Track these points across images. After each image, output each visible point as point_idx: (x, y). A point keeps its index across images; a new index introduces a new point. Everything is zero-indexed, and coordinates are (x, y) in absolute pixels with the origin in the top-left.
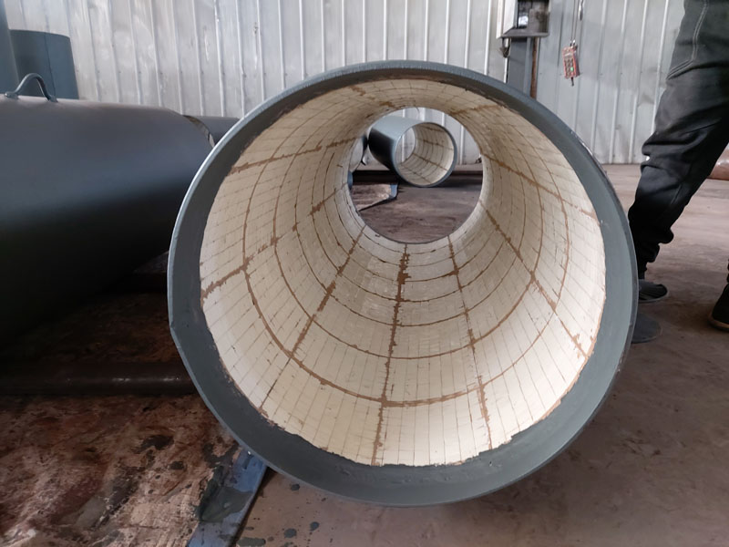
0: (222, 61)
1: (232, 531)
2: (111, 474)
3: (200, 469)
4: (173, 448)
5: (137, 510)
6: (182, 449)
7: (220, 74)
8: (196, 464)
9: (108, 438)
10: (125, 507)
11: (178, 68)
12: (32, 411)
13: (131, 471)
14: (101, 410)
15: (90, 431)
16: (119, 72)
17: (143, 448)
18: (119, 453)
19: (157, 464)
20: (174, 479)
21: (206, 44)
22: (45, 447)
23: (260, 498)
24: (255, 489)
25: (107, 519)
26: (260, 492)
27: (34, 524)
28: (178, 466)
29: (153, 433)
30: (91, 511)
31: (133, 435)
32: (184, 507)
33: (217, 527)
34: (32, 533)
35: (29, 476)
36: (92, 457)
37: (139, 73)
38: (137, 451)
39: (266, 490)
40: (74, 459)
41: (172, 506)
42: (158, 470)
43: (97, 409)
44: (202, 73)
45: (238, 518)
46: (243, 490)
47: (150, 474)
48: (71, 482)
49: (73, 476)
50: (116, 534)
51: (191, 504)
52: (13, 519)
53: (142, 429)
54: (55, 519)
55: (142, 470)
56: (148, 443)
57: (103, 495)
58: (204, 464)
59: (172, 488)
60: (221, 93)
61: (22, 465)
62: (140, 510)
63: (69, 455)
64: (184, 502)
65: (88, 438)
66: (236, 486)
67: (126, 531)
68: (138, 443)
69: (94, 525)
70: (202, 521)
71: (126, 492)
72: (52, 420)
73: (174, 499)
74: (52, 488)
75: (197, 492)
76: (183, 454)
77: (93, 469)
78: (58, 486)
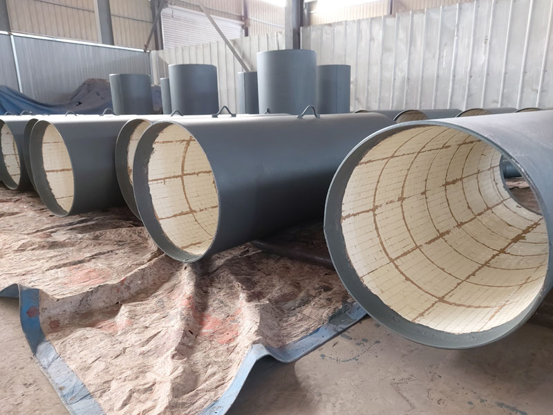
0: (455, 67)
1: (340, 330)
2: (302, 295)
3: (337, 304)
4: (330, 293)
5: (307, 309)
6: (333, 294)
7: (451, 77)
8: (337, 302)
9: (307, 281)
10: (303, 308)
11: (421, 75)
12: (282, 262)
13: (310, 296)
14: (308, 269)
15: (301, 276)
16: (381, 80)
17: (318, 289)
18: (308, 288)
19: (321, 296)
20: (325, 304)
21: (445, 56)
22: (282, 277)
23: (358, 324)
24: (358, 319)
25: (294, 309)
26: (360, 321)
27: (269, 300)
28: (329, 300)
29: (325, 284)
30: (290, 304)
31: (316, 283)
32: (325, 315)
33: (335, 326)
34: (268, 302)
35: (274, 286)
36: (297, 286)
37: (395, 79)
38: (315, 289)
39: (363, 322)
40: (290, 284)
41: (320, 312)
42: (320, 298)
43: (306, 268)
44: (438, 77)
45: (345, 327)
46: (353, 318)
47: (317, 299)
48: (286, 292)
49: (288, 290)
50: (296, 315)
51: (327, 314)
52: (264, 297)
53: (320, 281)
54: (277, 302)
55: (315, 297)
56: (321, 287)
57: (296, 300)
58: (341, 303)
59: (323, 306)
60: (450, 90)
61: (272, 281)
62: (307, 310)
63: (289, 282)
64: (325, 313)
65: (298, 279)
66: (350, 315)
67: (299, 315)
68: (317, 286)
69: (289, 309)
70: (330, 322)
71: (305, 302)
72: (288, 268)
73: (322, 310)
74: (279, 291)
75: (332, 311)
76: (333, 296)
77: (296, 290)
78: (281, 291)
